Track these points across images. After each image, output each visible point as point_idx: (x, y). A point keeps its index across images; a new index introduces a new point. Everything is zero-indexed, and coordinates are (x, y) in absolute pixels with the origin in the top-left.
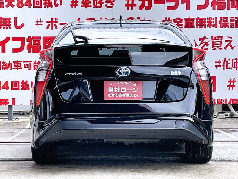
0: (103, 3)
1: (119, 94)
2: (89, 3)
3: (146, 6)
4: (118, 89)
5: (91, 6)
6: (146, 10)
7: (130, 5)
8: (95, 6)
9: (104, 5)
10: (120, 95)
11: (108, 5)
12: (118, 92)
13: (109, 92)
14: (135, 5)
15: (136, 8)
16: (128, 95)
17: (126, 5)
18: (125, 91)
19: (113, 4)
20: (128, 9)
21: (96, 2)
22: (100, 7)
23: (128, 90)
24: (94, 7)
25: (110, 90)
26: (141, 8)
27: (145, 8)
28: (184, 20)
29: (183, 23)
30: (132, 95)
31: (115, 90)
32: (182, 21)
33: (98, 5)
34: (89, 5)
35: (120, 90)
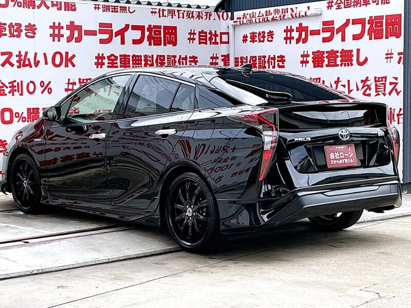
0: (22, 31)
1: (339, 160)
2: (4, 30)
3: (75, 38)
4: (338, 154)
5: (6, 35)
6: (76, 42)
7: (56, 35)
8: (12, 35)
9: (23, 34)
10: (341, 162)
11: (29, 34)
12: (338, 158)
13: (331, 158)
14: (62, 36)
15: (64, 40)
16: (346, 160)
17: (51, 35)
18: (343, 157)
19: (35, 34)
20: (54, 40)
21: (12, 29)
22: (18, 36)
23: (345, 155)
24: (10, 35)
25: (332, 156)
26: (69, 40)
27: (74, 39)
28: (119, 58)
29: (118, 61)
30: (349, 160)
31: (336, 156)
32: (116, 57)
33: (16, 33)
34: (4, 33)
35: (339, 156)
